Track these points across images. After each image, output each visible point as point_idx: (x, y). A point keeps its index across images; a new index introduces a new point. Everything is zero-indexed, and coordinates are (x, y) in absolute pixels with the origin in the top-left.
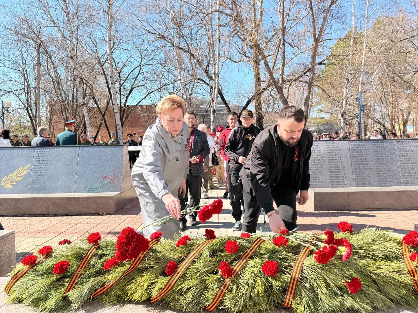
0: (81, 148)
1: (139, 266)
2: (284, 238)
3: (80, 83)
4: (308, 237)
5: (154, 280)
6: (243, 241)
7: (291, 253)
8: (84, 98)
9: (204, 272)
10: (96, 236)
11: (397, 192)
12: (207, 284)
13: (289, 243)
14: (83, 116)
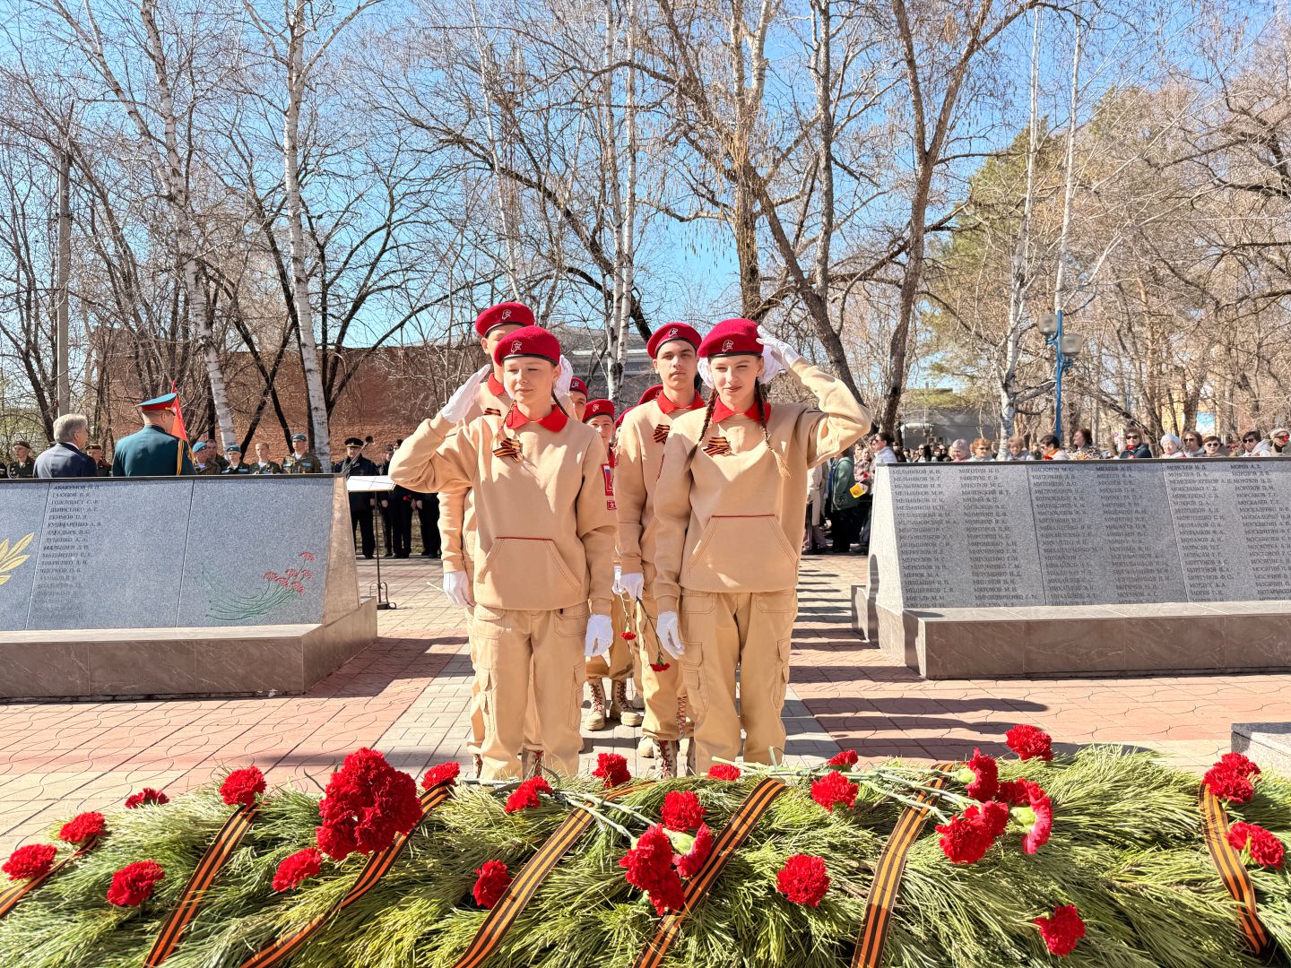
0: (199, 486)
1: (389, 876)
2: (845, 780)
3: (197, 279)
4: (919, 777)
5: (437, 921)
6: (717, 791)
7: (866, 827)
8: (209, 325)
9: (596, 894)
10: (248, 779)
11: (1174, 620)
12: (606, 932)
13: (861, 795)
14: (207, 381)
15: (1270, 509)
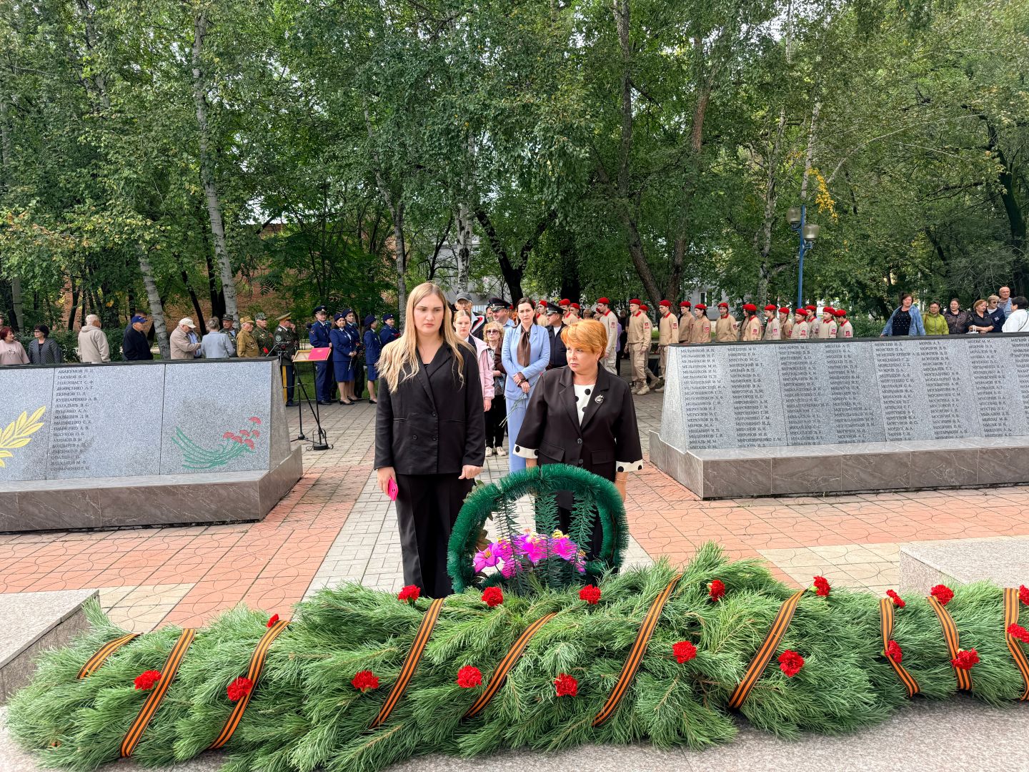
0: (170, 369)
11: (875, 455)
15: (946, 374)
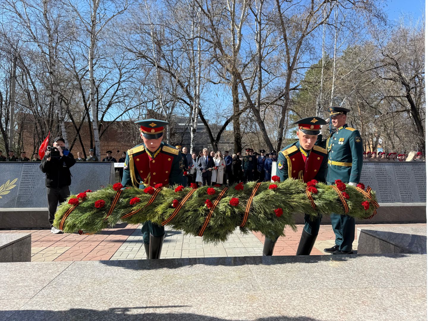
3: (59, 99)
15: (385, 177)
